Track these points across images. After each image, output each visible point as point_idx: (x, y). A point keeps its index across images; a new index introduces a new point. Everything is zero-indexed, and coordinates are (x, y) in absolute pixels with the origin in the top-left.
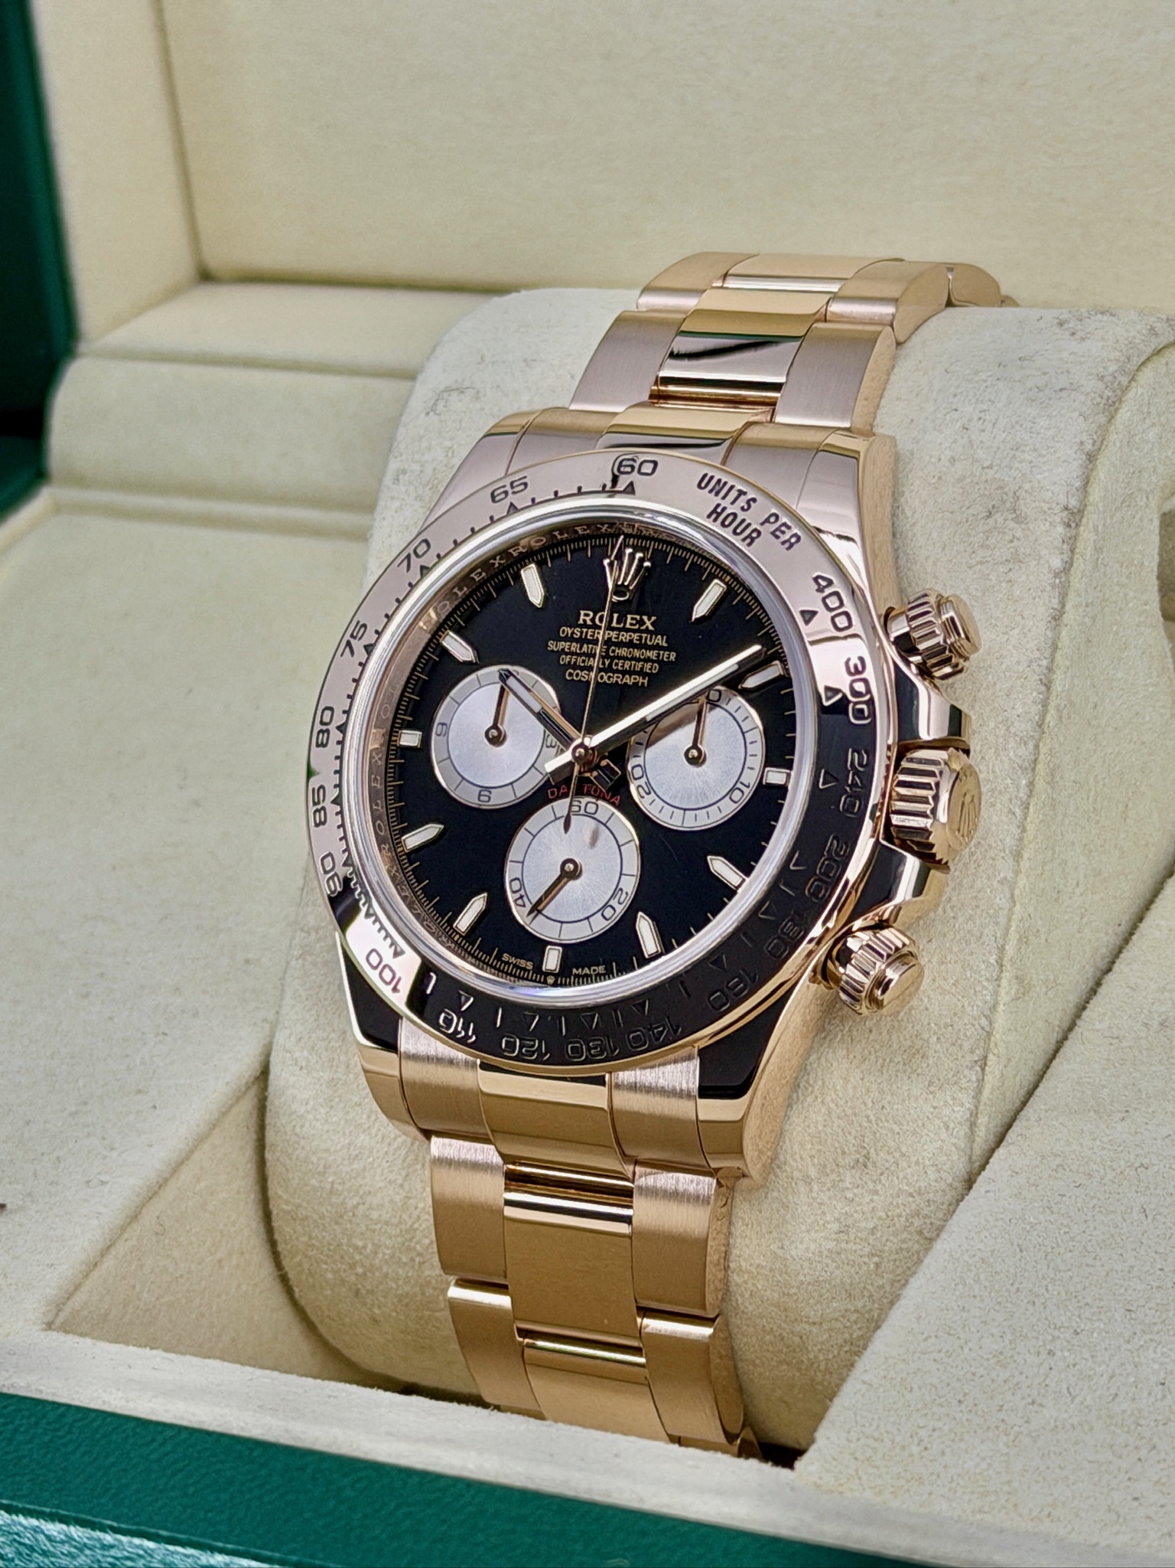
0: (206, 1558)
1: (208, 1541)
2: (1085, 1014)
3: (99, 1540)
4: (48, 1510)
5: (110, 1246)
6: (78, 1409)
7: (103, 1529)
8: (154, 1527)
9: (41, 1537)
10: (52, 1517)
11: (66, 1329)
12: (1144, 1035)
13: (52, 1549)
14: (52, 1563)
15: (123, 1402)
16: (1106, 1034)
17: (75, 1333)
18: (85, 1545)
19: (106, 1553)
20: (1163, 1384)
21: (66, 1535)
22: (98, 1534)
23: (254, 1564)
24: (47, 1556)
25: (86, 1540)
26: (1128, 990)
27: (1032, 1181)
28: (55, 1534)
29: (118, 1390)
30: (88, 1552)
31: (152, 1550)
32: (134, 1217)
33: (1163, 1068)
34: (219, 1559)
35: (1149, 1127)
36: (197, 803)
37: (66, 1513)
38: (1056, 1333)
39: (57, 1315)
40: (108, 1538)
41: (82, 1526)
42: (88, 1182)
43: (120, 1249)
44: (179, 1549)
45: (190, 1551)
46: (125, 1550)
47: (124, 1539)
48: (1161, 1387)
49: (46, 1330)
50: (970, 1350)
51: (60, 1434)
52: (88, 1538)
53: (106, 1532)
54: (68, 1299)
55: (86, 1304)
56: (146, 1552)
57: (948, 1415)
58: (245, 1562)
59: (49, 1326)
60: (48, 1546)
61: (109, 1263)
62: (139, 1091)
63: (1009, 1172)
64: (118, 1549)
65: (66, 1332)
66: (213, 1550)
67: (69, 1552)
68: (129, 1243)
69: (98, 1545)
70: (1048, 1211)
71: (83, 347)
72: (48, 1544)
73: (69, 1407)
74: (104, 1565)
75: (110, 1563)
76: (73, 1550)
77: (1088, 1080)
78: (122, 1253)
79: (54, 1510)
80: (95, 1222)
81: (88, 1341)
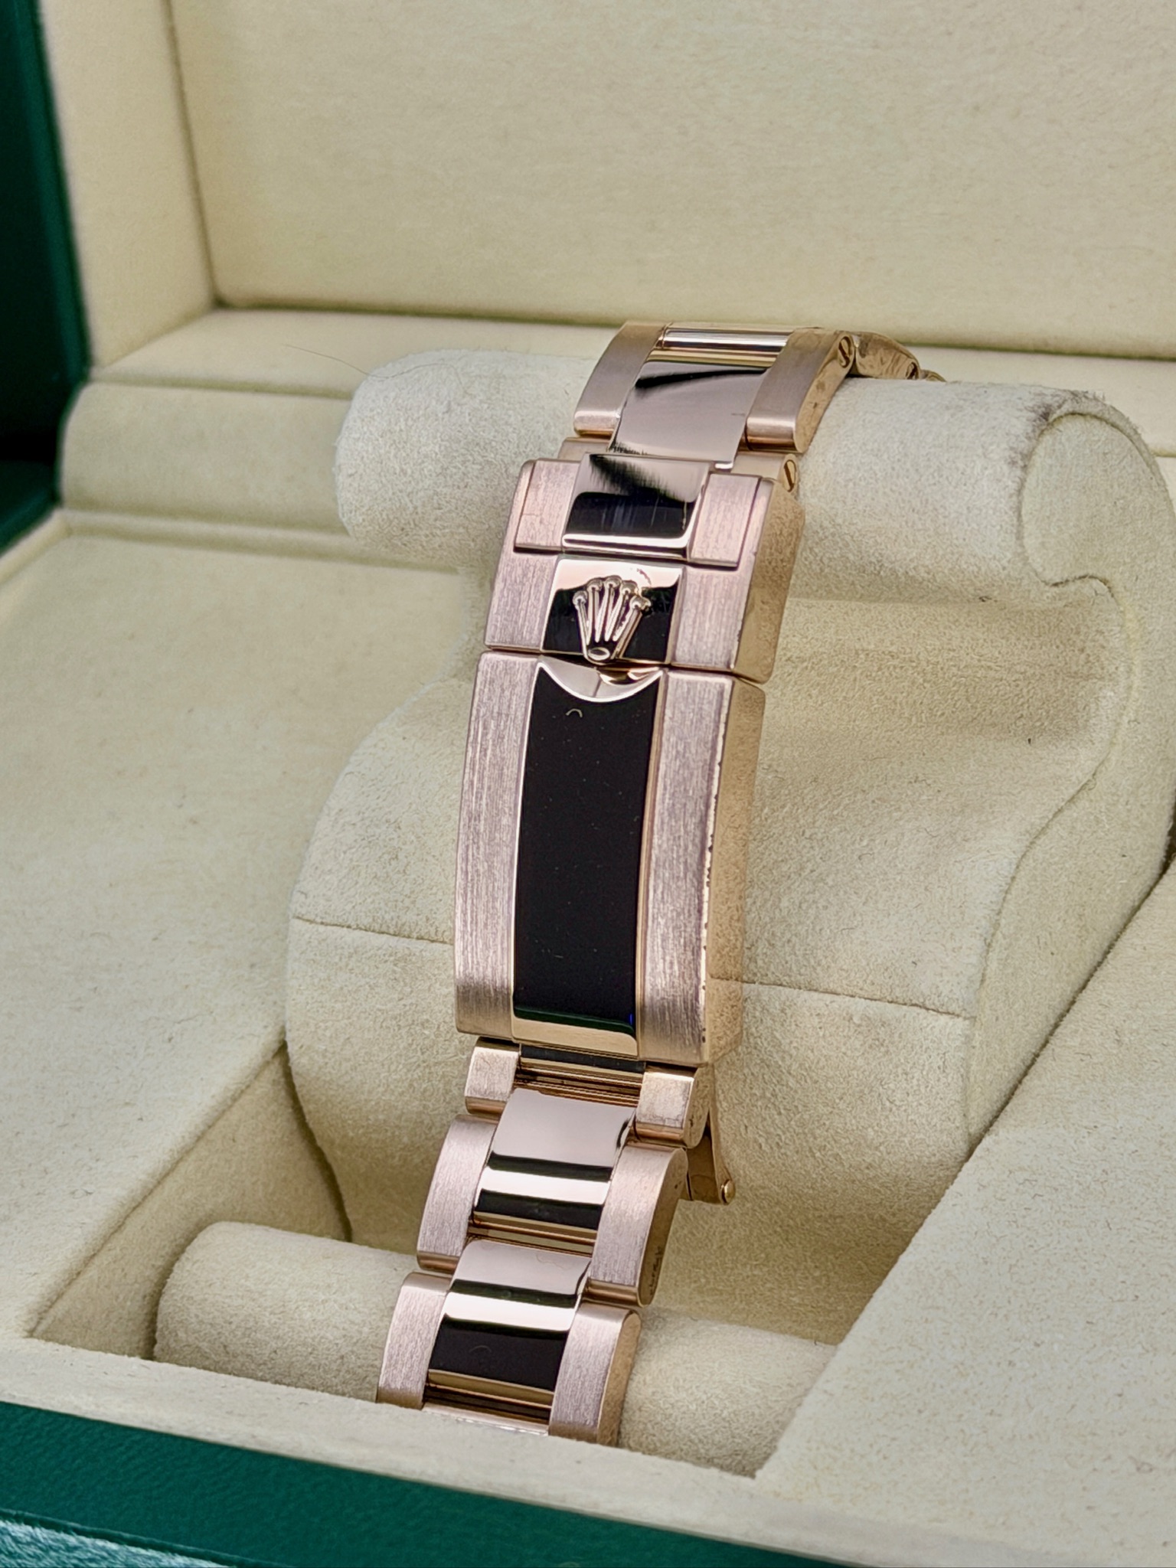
0: (166, 1559)
1: (168, 1543)
2: (1058, 1030)
3: (64, 1542)
4: (14, 1513)
5: (94, 1255)
6: (49, 1413)
7: (67, 1530)
8: (115, 1530)
9: (8, 1539)
10: (18, 1519)
11: (48, 1336)
12: (1115, 1052)
13: (18, 1551)
14: (19, 1564)
15: (93, 1407)
16: (1078, 1050)
17: (57, 1341)
18: (51, 1547)
19: (71, 1555)
20: (1120, 1395)
21: (32, 1537)
22: (63, 1536)
23: (214, 1565)
24: (14, 1558)
25: (50, 1542)
26: (1100, 1008)
27: (998, 1196)
28: (22, 1535)
29: (89, 1395)
30: (53, 1554)
31: (115, 1552)
32: (119, 1227)
33: (1132, 1085)
34: (181, 1560)
35: (1116, 1142)
36: (194, 822)
37: (31, 1515)
38: (1017, 1345)
39: (38, 1323)
40: (72, 1540)
41: (47, 1528)
42: (73, 1193)
43: (103, 1259)
44: (142, 1551)
45: (151, 1553)
46: (90, 1552)
47: (88, 1541)
48: (1119, 1399)
49: (27, 1337)
50: (932, 1361)
51: (28, 1437)
52: (53, 1540)
53: (69, 1534)
54: (50, 1307)
55: (68, 1312)
56: (110, 1554)
57: (907, 1425)
58: (204, 1564)
59: (31, 1333)
60: (16, 1549)
61: (92, 1272)
62: (127, 1104)
63: (977, 1186)
64: (83, 1551)
65: (48, 1340)
66: (174, 1551)
67: (35, 1553)
68: (113, 1253)
69: (63, 1547)
70: (1014, 1225)
71: (96, 372)
72: (14, 1545)
73: (39, 1411)
74: (68, 1566)
75: (74, 1565)
76: (39, 1552)
77: (1057, 1096)
78: (106, 1262)
79: (20, 1512)
80: (78, 1231)
81: (68, 1348)
